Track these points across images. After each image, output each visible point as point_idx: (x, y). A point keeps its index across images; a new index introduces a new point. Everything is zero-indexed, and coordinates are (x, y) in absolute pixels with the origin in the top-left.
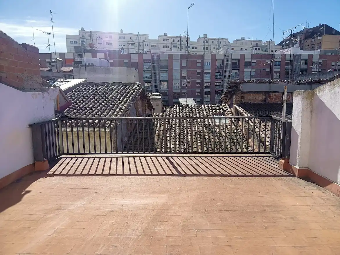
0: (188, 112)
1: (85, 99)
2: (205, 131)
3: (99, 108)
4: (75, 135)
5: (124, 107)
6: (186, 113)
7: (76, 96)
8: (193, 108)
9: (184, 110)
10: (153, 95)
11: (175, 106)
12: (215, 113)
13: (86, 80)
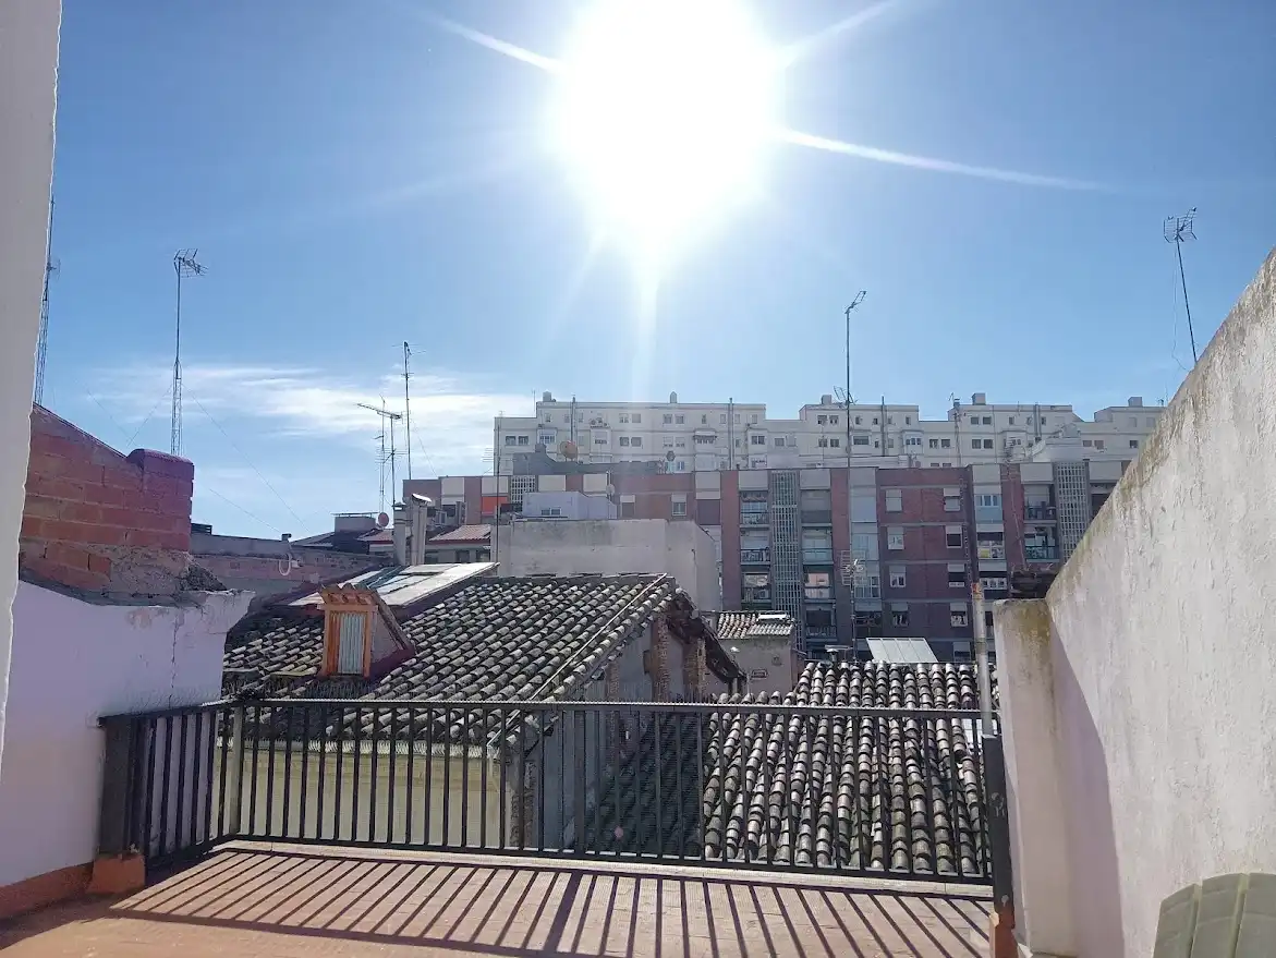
0: (853, 691)
1: (465, 636)
2: (914, 777)
3: (495, 669)
4: (383, 771)
5: (582, 667)
7: (441, 624)
9: (843, 682)
10: (762, 622)
11: (810, 665)
13: (494, 569)
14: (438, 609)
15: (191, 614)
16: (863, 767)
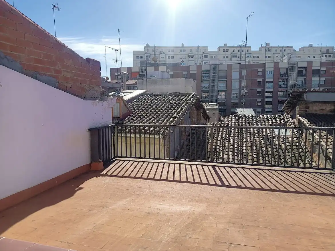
0: (244, 122)
1: (144, 108)
2: (263, 142)
3: (155, 116)
4: (133, 141)
5: (178, 116)
6: (242, 123)
7: (137, 105)
8: (251, 118)
9: (240, 120)
10: (210, 105)
11: (231, 115)
12: (274, 123)
13: (147, 91)
14: (134, 102)
15: (105, 102)
16: (249, 140)
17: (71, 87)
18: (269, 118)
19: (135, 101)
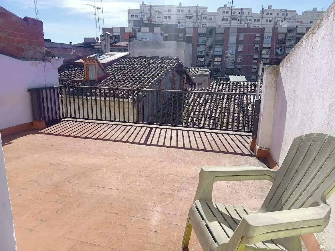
0: (224, 88)
1: (122, 72)
2: (236, 109)
3: (131, 81)
4: (103, 104)
5: (153, 81)
6: (222, 90)
7: (116, 69)
8: (231, 84)
9: (221, 86)
10: (201, 71)
11: (213, 82)
12: (253, 90)
15: (48, 63)
16: (224, 106)
17: (5, 47)
18: (250, 85)
19: (116, 64)
